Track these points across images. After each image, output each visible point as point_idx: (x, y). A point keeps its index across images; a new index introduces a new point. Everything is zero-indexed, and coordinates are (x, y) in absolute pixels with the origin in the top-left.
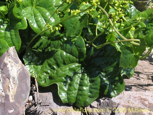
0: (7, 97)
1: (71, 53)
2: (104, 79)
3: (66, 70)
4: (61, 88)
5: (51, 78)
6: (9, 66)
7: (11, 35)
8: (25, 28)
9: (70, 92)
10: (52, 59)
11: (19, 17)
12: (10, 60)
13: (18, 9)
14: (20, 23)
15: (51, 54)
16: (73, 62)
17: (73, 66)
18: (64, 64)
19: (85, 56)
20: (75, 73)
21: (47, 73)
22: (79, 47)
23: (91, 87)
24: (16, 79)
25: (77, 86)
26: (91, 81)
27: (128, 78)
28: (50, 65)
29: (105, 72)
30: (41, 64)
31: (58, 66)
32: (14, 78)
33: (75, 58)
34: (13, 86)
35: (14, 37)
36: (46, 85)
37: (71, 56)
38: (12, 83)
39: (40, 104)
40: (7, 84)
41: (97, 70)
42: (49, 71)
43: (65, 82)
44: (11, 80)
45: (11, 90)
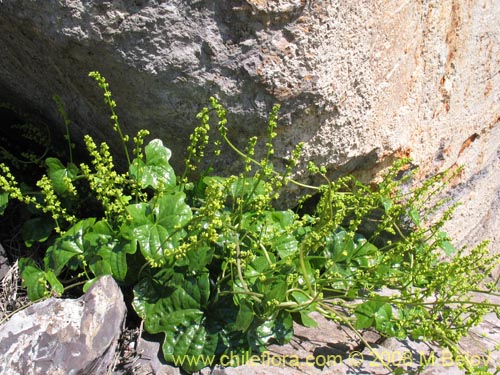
0: (83, 337)
1: (192, 295)
2: (224, 339)
3: (181, 316)
4: (168, 340)
5: (161, 323)
6: (96, 299)
7: (117, 258)
8: (134, 252)
9: (178, 348)
10: (169, 299)
11: (127, 237)
12: (100, 291)
13: (127, 227)
14: (129, 245)
15: (168, 292)
16: (192, 307)
17: (192, 312)
18: (182, 307)
19: (208, 303)
20: (193, 323)
21: (159, 315)
22: (202, 288)
23: (205, 347)
24: (102, 316)
25: (188, 341)
26: (208, 339)
27: (279, 345)
28: (164, 306)
29: (227, 329)
30: (155, 302)
31: (174, 309)
32: (99, 315)
33: (195, 302)
34: (95, 324)
35: (120, 261)
36: (153, 332)
37: (191, 298)
38: (94, 321)
39: (140, 355)
40: (88, 320)
41: (219, 324)
42: (162, 314)
43: (177, 333)
44: (95, 317)
45: (90, 329)
